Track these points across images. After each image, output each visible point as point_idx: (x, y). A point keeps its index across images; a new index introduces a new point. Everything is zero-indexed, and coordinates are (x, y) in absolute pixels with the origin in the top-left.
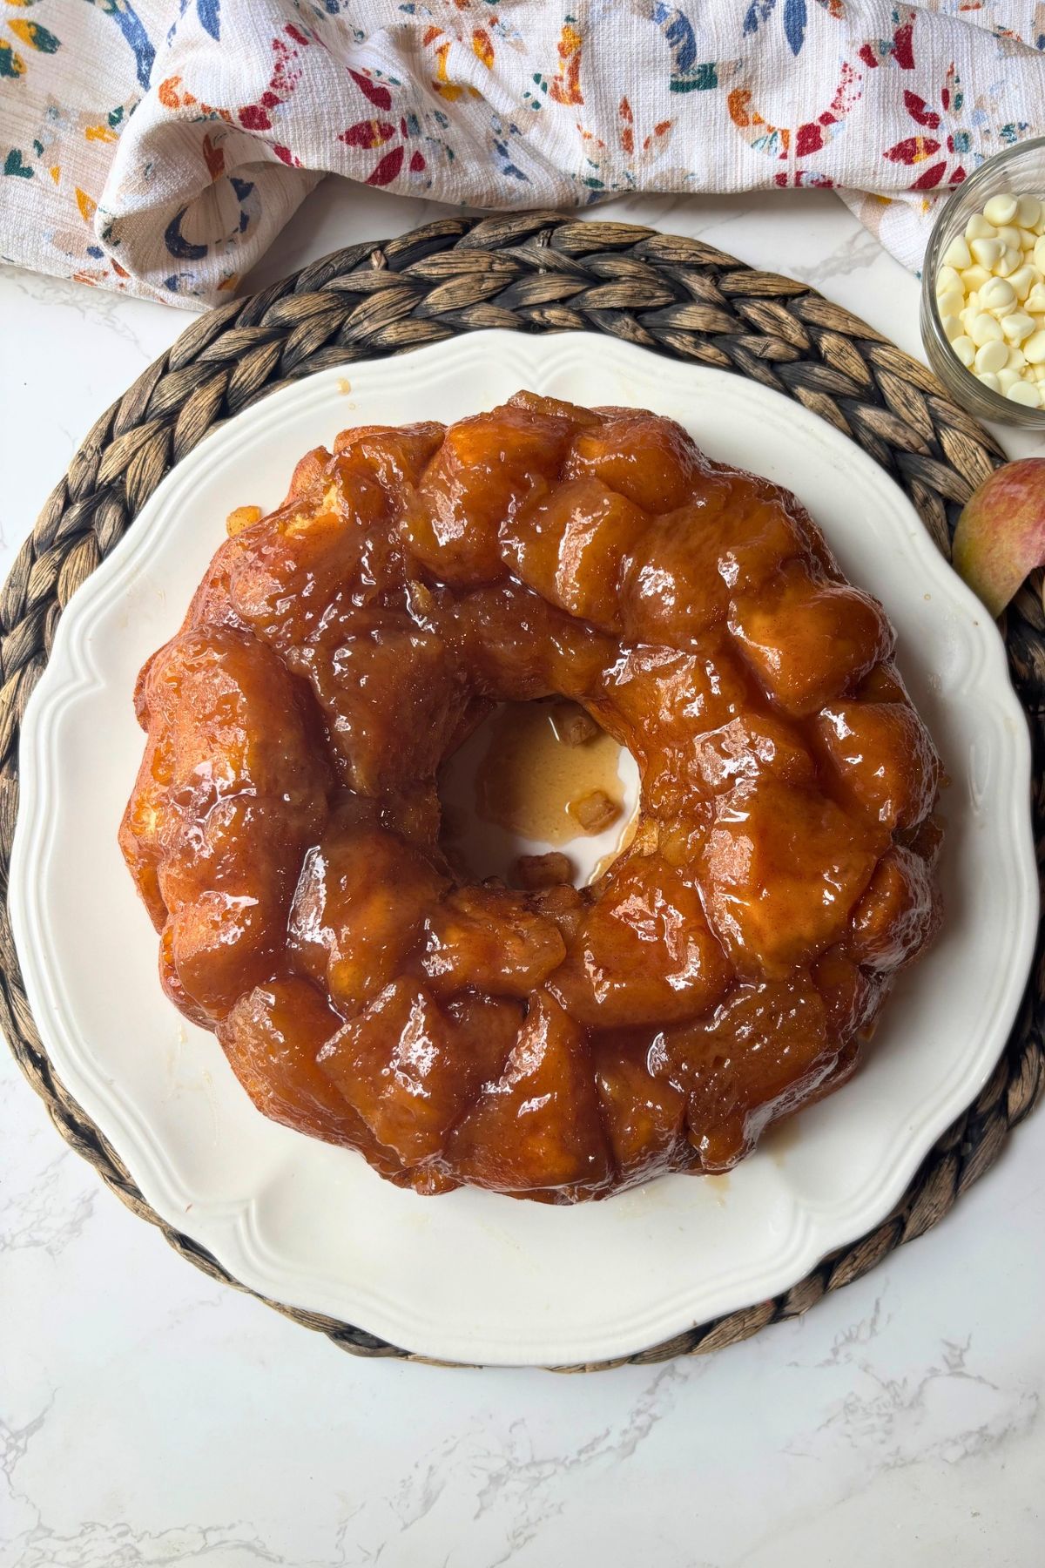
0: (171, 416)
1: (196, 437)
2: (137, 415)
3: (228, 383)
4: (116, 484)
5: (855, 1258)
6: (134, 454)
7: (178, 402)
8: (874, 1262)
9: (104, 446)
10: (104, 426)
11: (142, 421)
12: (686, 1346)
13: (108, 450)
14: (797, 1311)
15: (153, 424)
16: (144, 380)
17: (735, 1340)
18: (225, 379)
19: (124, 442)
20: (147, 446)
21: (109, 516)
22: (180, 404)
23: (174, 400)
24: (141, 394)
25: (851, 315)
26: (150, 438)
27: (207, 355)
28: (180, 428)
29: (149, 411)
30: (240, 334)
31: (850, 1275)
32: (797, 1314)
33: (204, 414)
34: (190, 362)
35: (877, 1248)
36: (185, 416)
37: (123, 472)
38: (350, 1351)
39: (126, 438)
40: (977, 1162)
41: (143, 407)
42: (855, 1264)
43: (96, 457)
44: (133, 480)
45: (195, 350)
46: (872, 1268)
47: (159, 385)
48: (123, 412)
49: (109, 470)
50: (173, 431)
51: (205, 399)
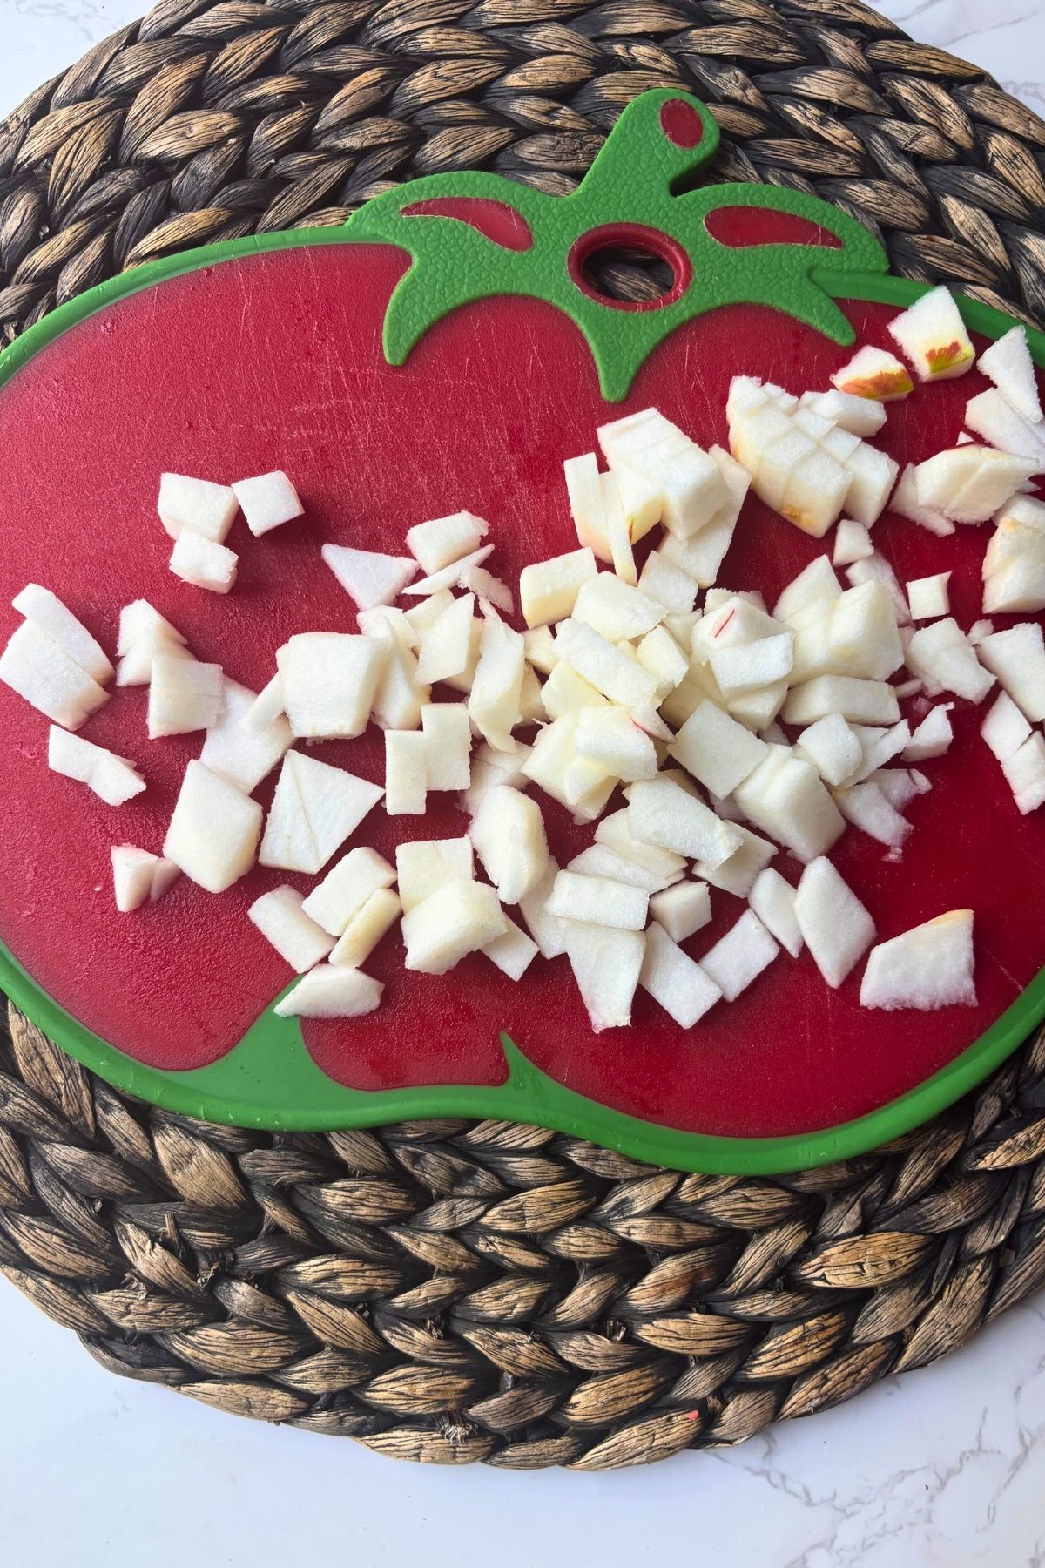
0: (126, 96)
1: (152, 125)
2: (83, 86)
3: (207, 66)
4: (40, 170)
5: (826, 1379)
6: (69, 134)
7: (139, 79)
8: (849, 1392)
9: (34, 119)
10: (41, 95)
11: (89, 95)
12: (565, 1454)
13: (39, 124)
14: (731, 1438)
15: (101, 102)
16: (103, 48)
17: (636, 1460)
18: (204, 60)
19: (61, 117)
20: (88, 126)
21: (21, 203)
22: (142, 81)
23: (134, 75)
24: (94, 62)
25: (1034, 116)
26: (93, 118)
27: (187, 30)
28: (134, 111)
29: (100, 85)
30: (234, 8)
31: (816, 1402)
32: (730, 1442)
33: (168, 98)
34: (166, 33)
35: (859, 1372)
36: (143, 97)
37: (50, 155)
38: (103, 1362)
39: (64, 113)
40: (1022, 1279)
41: (93, 78)
42: (824, 1388)
43: (21, 130)
44: (61, 166)
45: (174, 19)
46: (847, 1399)
47: (121, 55)
48: (68, 81)
49: (35, 147)
50: (125, 115)
51: (174, 79)
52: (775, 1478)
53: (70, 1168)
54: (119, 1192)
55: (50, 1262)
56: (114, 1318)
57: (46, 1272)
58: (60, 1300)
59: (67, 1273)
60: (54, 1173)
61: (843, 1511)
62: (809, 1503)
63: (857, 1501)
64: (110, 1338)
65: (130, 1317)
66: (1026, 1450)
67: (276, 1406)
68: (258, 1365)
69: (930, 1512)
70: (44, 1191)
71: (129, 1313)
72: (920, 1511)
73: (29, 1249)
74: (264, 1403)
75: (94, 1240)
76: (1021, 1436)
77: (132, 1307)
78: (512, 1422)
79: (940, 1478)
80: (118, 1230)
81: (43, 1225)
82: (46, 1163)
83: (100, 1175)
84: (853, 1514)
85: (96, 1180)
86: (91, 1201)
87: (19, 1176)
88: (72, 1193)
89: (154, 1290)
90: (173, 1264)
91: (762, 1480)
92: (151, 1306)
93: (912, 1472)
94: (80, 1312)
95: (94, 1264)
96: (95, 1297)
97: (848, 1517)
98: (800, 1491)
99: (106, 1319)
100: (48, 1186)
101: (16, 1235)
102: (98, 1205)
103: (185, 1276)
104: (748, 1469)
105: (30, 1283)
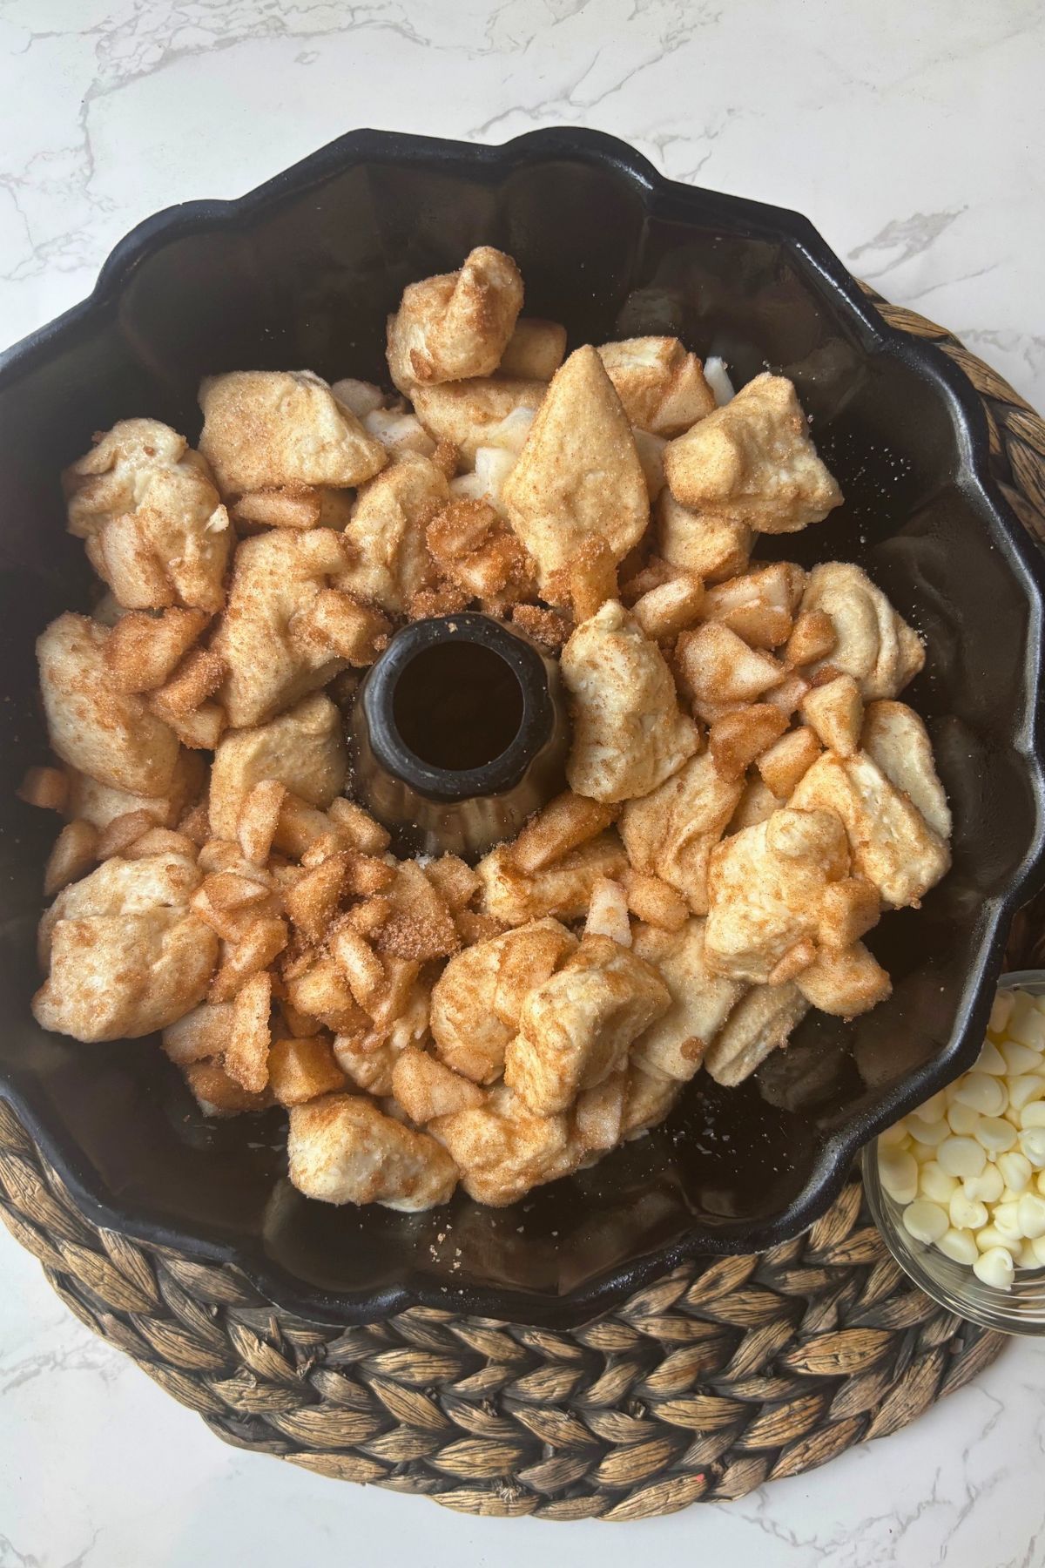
52: (767, 1525)
53: (191, 1281)
54: (231, 1300)
55: (177, 1358)
56: (230, 1403)
57: (171, 1364)
58: (186, 1388)
59: (191, 1366)
60: (177, 1285)
61: (823, 1550)
62: (795, 1544)
63: (834, 1542)
64: (227, 1417)
65: (243, 1402)
66: (972, 1500)
67: (363, 1472)
68: (348, 1439)
69: (893, 1550)
70: (170, 1300)
71: (242, 1398)
72: (885, 1550)
73: (160, 1348)
74: (353, 1469)
75: (211, 1339)
76: (968, 1489)
77: (245, 1394)
78: (553, 1484)
79: (901, 1523)
80: (230, 1330)
81: (170, 1327)
82: (171, 1276)
83: (216, 1286)
84: (830, 1553)
85: (212, 1291)
86: (208, 1306)
87: (149, 1289)
88: (193, 1300)
89: (262, 1380)
90: (277, 1359)
91: (758, 1526)
92: (260, 1393)
93: (879, 1519)
94: (203, 1398)
95: (212, 1358)
96: (215, 1385)
97: (826, 1555)
98: (787, 1535)
99: (223, 1403)
100: (173, 1295)
101: (148, 1336)
102: (215, 1310)
103: (286, 1368)
104: (745, 1517)
105: (161, 1374)
